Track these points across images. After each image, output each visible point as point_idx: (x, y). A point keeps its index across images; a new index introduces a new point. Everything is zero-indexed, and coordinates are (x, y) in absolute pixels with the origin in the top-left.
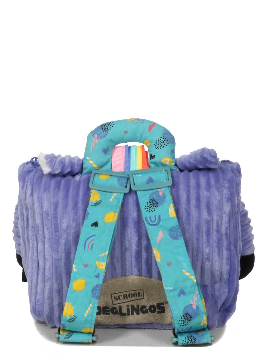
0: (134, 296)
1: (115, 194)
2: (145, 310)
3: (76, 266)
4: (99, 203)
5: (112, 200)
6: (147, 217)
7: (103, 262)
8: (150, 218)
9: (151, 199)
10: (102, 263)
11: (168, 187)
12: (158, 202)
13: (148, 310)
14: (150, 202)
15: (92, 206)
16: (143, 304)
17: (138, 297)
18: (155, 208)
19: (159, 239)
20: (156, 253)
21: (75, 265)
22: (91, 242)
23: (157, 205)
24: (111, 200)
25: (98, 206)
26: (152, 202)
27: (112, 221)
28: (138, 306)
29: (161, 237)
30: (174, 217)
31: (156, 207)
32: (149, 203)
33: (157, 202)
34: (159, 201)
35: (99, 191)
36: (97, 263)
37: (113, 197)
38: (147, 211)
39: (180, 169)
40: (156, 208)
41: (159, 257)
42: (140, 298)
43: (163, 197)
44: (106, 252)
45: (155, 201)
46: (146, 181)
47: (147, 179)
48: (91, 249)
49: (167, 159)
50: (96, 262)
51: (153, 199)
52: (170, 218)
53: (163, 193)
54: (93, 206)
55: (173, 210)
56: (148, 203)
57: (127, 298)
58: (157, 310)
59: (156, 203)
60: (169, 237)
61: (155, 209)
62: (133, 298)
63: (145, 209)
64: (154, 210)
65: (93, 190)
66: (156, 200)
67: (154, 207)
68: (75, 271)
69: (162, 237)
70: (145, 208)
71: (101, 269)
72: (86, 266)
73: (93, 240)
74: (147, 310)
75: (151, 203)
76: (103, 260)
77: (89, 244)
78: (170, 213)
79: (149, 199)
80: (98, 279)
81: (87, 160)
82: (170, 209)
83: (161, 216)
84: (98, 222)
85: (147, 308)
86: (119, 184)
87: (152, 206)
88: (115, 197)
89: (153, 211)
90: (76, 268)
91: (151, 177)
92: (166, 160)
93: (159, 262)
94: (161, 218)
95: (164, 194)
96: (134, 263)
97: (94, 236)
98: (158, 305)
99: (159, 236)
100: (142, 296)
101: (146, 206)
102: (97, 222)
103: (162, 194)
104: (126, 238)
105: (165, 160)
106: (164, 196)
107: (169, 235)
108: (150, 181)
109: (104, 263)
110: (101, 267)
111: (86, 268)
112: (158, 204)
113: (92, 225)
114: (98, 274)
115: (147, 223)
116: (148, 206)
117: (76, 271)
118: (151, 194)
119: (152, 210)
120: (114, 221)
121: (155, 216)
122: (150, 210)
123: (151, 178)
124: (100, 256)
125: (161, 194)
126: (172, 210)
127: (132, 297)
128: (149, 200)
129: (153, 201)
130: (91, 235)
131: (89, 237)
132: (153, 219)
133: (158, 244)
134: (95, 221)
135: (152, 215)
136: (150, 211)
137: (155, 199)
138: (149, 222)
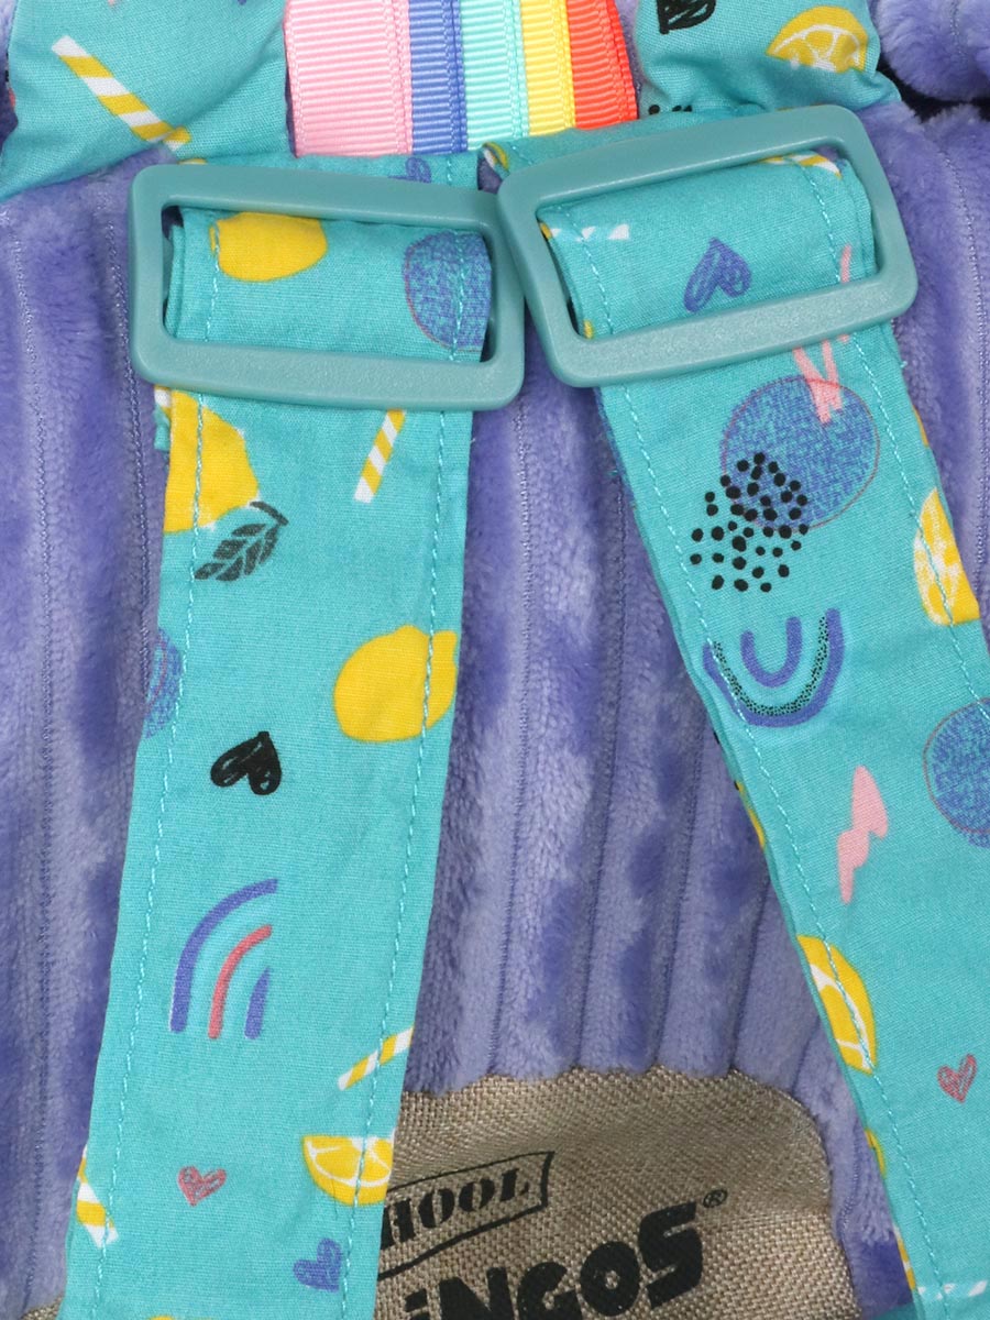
0: (466, 1205)
1: (390, 427)
2: (556, 1297)
3: (104, 1193)
4: (261, 536)
5: (380, 489)
6: (717, 646)
7: (365, 1132)
8: (747, 642)
9: (742, 456)
10: (356, 1142)
11: (881, 324)
12: (807, 482)
13: (580, 1298)
14: (733, 493)
15: (202, 574)
16: (532, 1258)
17: (497, 1208)
18: (785, 544)
19: (853, 849)
20: (830, 981)
21: (92, 1182)
22: (239, 953)
23: (795, 514)
24: (364, 492)
25: (264, 571)
26: (753, 489)
27: (413, 728)
28: (497, 1278)
29: (873, 837)
30: (966, 622)
31: (796, 536)
32: (724, 503)
33: (795, 485)
34: (815, 476)
35: (233, 407)
36: (313, 1152)
37: (377, 459)
38: (718, 583)
39: (910, 96)
40: (796, 546)
41: (861, 1024)
42: (510, 1207)
43: (847, 436)
44: (387, 1034)
45: (780, 480)
46: (683, 283)
47: (690, 270)
48: (254, 1027)
49: (826, 27)
50: (309, 1144)
51: (760, 458)
52: (932, 634)
53: (847, 393)
54: (212, 583)
55: (948, 562)
56: (710, 497)
57: (408, 1233)
58: (648, 1277)
59: (786, 497)
60: (940, 823)
61: (789, 557)
62: (458, 1222)
63: (696, 559)
64: (784, 571)
65: (180, 398)
66: (782, 469)
67: (776, 540)
68: (98, 1242)
69: (883, 831)
70: (697, 548)
71: (346, 1197)
72: (199, 1184)
73: (264, 933)
74: (572, 1294)
75: (746, 500)
76: (369, 1113)
77: (225, 979)
78: (924, 589)
79: (724, 465)
80: (334, 1296)
81: (63, 63)
82: (918, 545)
83: (846, 622)
84: (275, 737)
85: (571, 1281)
86: (417, 318)
87: (757, 527)
88: (400, 462)
89: (771, 575)
90: (111, 1214)
91: (723, 239)
92: (812, 38)
93: (866, 1065)
94: (850, 641)
95: (856, 407)
96: (526, 984)
97: (268, 887)
98: (652, 1227)
99: (849, 826)
100: (535, 1188)
101: (697, 535)
102: (263, 736)
103: (840, 402)
104: (483, 801)
105: (803, 34)
106: (858, 421)
107: (939, 803)
108: (718, 281)
109: (372, 1141)
110: (351, 1183)
111: (209, 1201)
112: (803, 500)
113: (222, 774)
114: (328, 1243)
115: (731, 701)
116: (717, 534)
117: (114, 1235)
118: (740, 412)
119: (758, 572)
120: (431, 716)
121: (793, 628)
122: (745, 574)
123: (727, 253)
124: (343, 1081)
125: (827, 402)
126: (939, 561)
127: (446, 1215)
128: (720, 473)
129: (757, 474)
130: (237, 885)
131: (211, 904)
132: (772, 654)
133: (846, 894)
134: (247, 733)
135: (761, 614)
136: (741, 585)
137: (776, 453)
138: (738, 689)
